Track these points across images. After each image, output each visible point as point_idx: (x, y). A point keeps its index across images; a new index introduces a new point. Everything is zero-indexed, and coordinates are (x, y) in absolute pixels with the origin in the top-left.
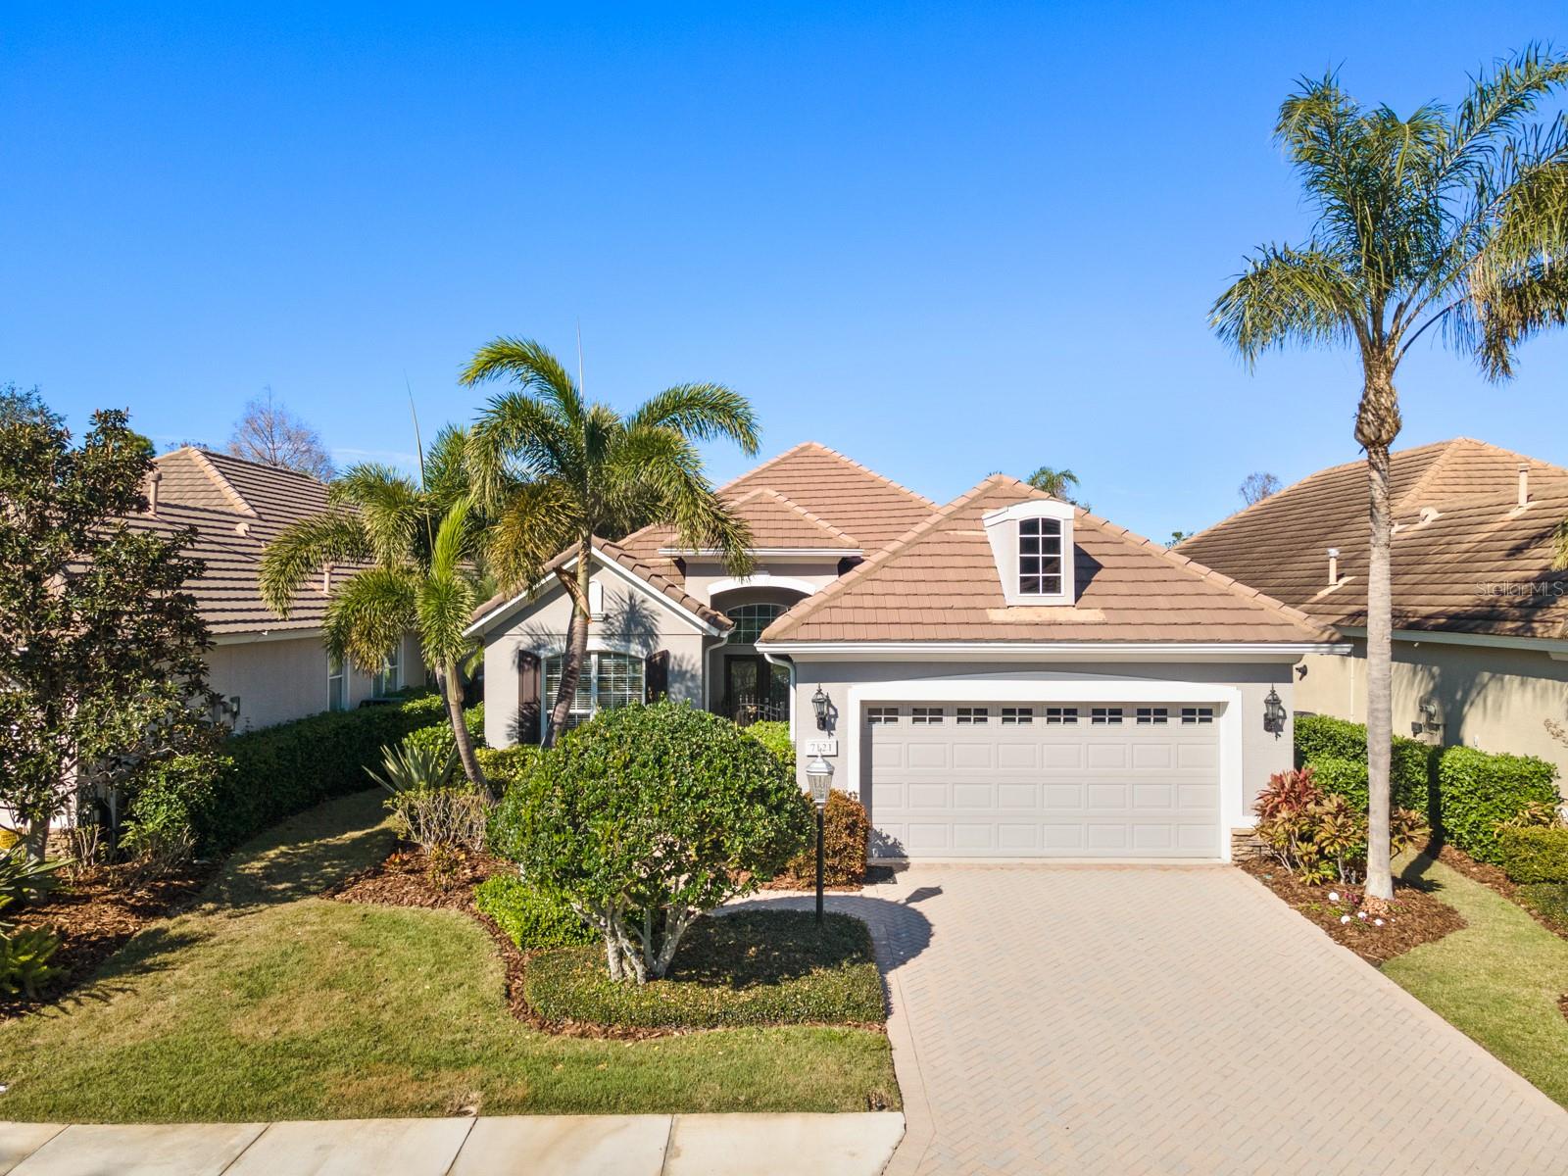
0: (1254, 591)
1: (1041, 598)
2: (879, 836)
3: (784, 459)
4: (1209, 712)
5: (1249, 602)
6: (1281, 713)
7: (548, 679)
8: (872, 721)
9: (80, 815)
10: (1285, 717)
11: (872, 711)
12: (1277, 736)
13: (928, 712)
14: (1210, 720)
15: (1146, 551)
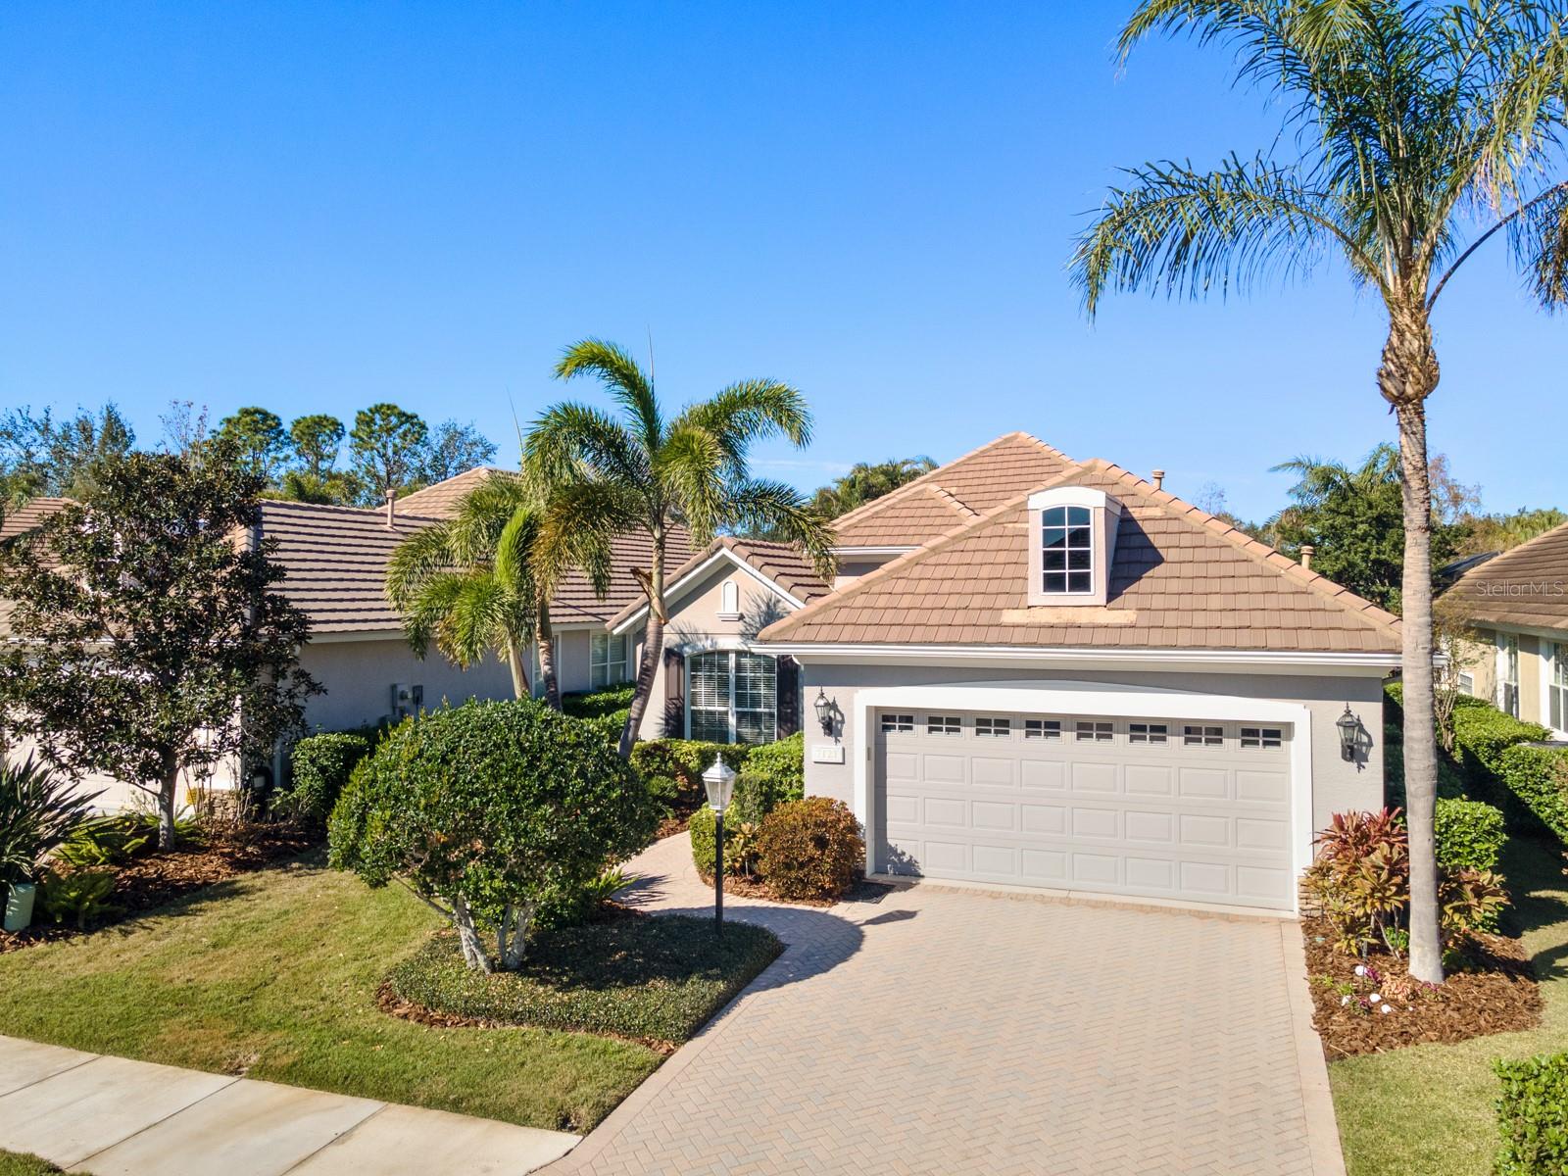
0: (1339, 588)
1: (1067, 597)
2: (893, 851)
3: (982, 452)
4: (1277, 734)
5: (1329, 601)
6: (1365, 739)
7: (694, 677)
8: (886, 728)
9: (243, 780)
10: (1370, 744)
11: (886, 718)
12: (1360, 767)
13: (945, 721)
14: (1278, 744)
15: (1228, 542)
